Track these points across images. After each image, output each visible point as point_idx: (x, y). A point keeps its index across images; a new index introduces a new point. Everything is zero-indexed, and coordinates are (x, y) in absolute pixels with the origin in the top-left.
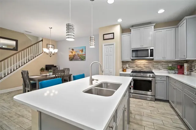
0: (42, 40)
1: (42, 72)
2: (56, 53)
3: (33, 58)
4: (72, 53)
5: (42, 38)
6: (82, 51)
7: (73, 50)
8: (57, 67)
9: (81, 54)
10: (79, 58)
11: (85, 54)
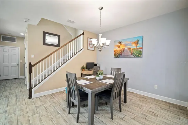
0: (83, 34)
1: (82, 71)
2: (108, 45)
3: (75, 55)
4: (119, 47)
5: (83, 31)
6: (137, 43)
7: (120, 43)
8: (98, 65)
9: (136, 48)
10: (130, 53)
11: (142, 48)
